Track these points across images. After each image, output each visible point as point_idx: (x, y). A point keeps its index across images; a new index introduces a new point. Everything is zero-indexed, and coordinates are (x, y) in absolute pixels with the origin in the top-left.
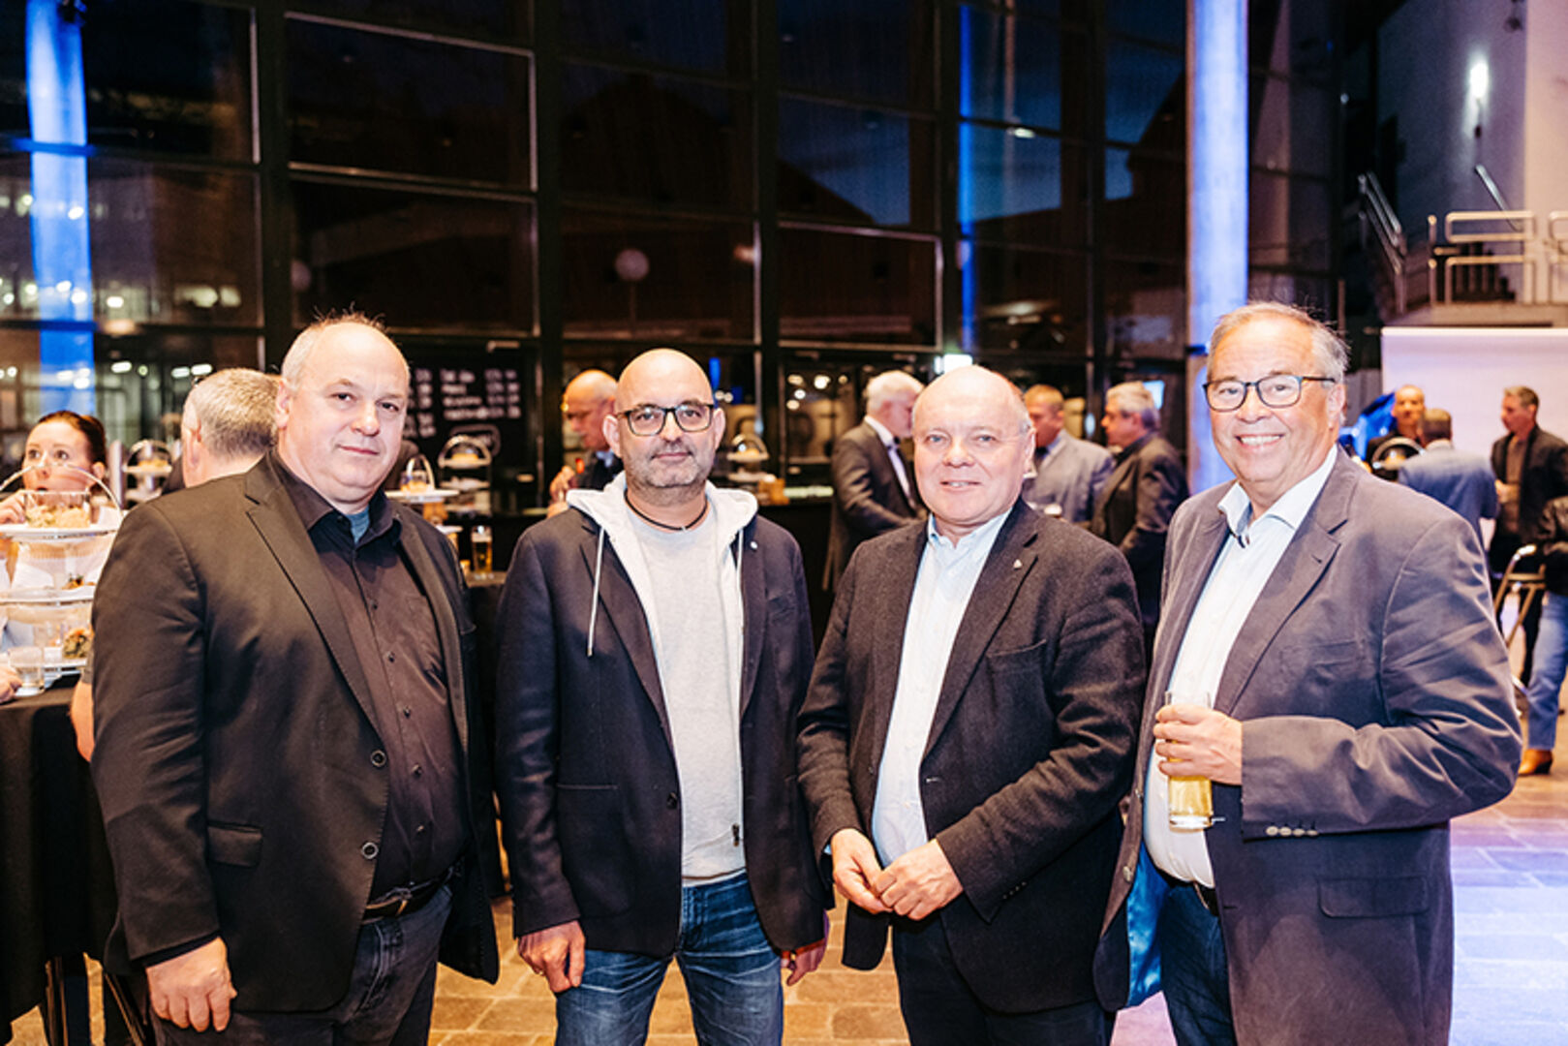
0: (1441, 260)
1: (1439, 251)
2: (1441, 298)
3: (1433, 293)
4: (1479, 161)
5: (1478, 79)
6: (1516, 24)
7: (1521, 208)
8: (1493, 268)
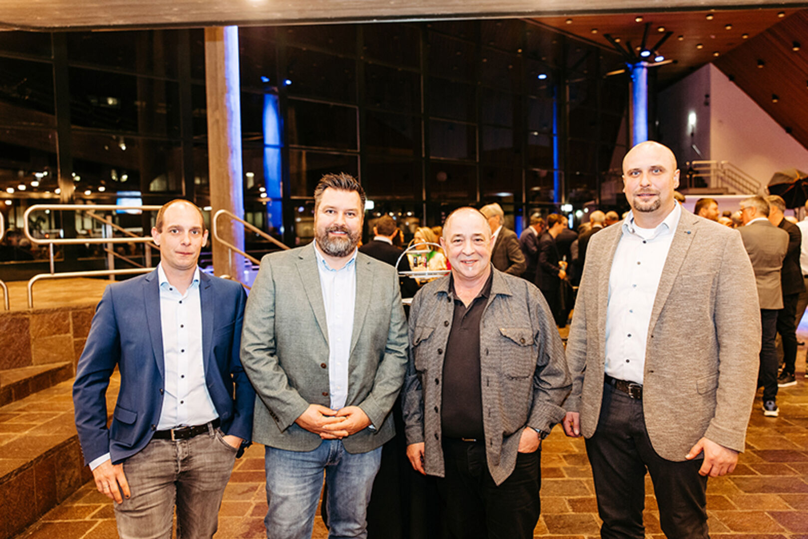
0: (691, 176)
1: (690, 173)
2: (691, 187)
3: (688, 184)
4: (693, 143)
5: (692, 119)
6: (707, 104)
7: (709, 159)
8: (701, 178)
